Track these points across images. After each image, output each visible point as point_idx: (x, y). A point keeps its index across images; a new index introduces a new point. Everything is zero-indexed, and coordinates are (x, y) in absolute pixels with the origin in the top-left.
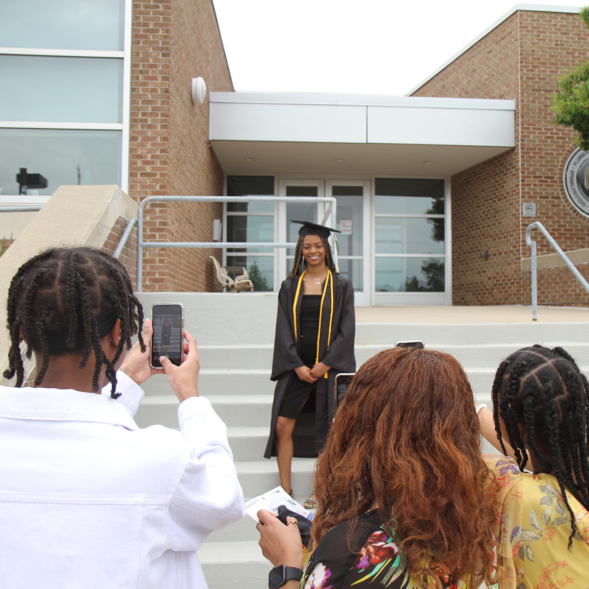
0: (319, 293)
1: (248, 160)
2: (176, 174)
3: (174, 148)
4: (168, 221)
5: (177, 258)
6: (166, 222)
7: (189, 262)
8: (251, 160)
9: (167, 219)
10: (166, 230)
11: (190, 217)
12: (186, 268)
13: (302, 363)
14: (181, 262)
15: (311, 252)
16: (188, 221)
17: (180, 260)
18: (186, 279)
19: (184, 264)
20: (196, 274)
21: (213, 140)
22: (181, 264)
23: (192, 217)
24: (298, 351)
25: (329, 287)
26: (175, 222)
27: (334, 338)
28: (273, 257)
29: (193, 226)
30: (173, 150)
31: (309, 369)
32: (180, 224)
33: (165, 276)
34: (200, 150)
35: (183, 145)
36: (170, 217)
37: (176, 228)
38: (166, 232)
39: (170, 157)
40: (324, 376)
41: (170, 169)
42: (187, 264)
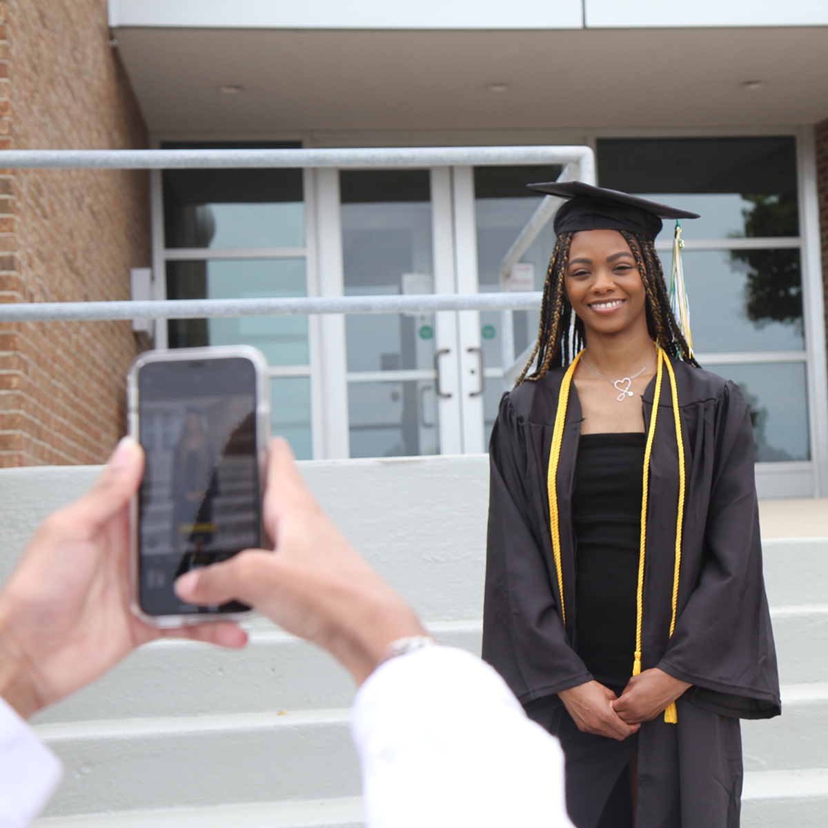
0: (635, 427)
1: (225, 90)
2: (31, 112)
3: (22, 26)
4: (18, 255)
5: (46, 374)
6: (12, 259)
7: (75, 391)
8: (232, 91)
9: (15, 250)
10: (13, 285)
11: (75, 252)
12: (69, 409)
13: (585, 671)
14: (55, 387)
15: (593, 289)
16: (70, 262)
17: (54, 382)
18: (72, 444)
19: (65, 395)
20: (95, 428)
21: (122, 28)
22: (56, 395)
23: (80, 254)
24: (568, 629)
25: (666, 406)
26: (36, 260)
27: (692, 584)
28: (308, 377)
29: (83, 282)
30: (21, 33)
31: (610, 693)
32: (50, 270)
33: (15, 428)
34: (89, 52)
35: (44, 26)
36: (21, 242)
37: (38, 281)
38: (13, 289)
39: (13, 52)
40: (662, 714)
41: (15, 91)
42: (72, 395)
